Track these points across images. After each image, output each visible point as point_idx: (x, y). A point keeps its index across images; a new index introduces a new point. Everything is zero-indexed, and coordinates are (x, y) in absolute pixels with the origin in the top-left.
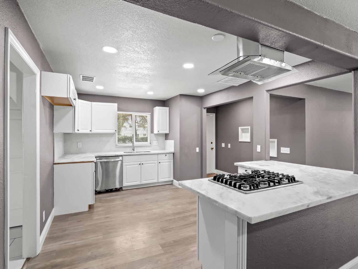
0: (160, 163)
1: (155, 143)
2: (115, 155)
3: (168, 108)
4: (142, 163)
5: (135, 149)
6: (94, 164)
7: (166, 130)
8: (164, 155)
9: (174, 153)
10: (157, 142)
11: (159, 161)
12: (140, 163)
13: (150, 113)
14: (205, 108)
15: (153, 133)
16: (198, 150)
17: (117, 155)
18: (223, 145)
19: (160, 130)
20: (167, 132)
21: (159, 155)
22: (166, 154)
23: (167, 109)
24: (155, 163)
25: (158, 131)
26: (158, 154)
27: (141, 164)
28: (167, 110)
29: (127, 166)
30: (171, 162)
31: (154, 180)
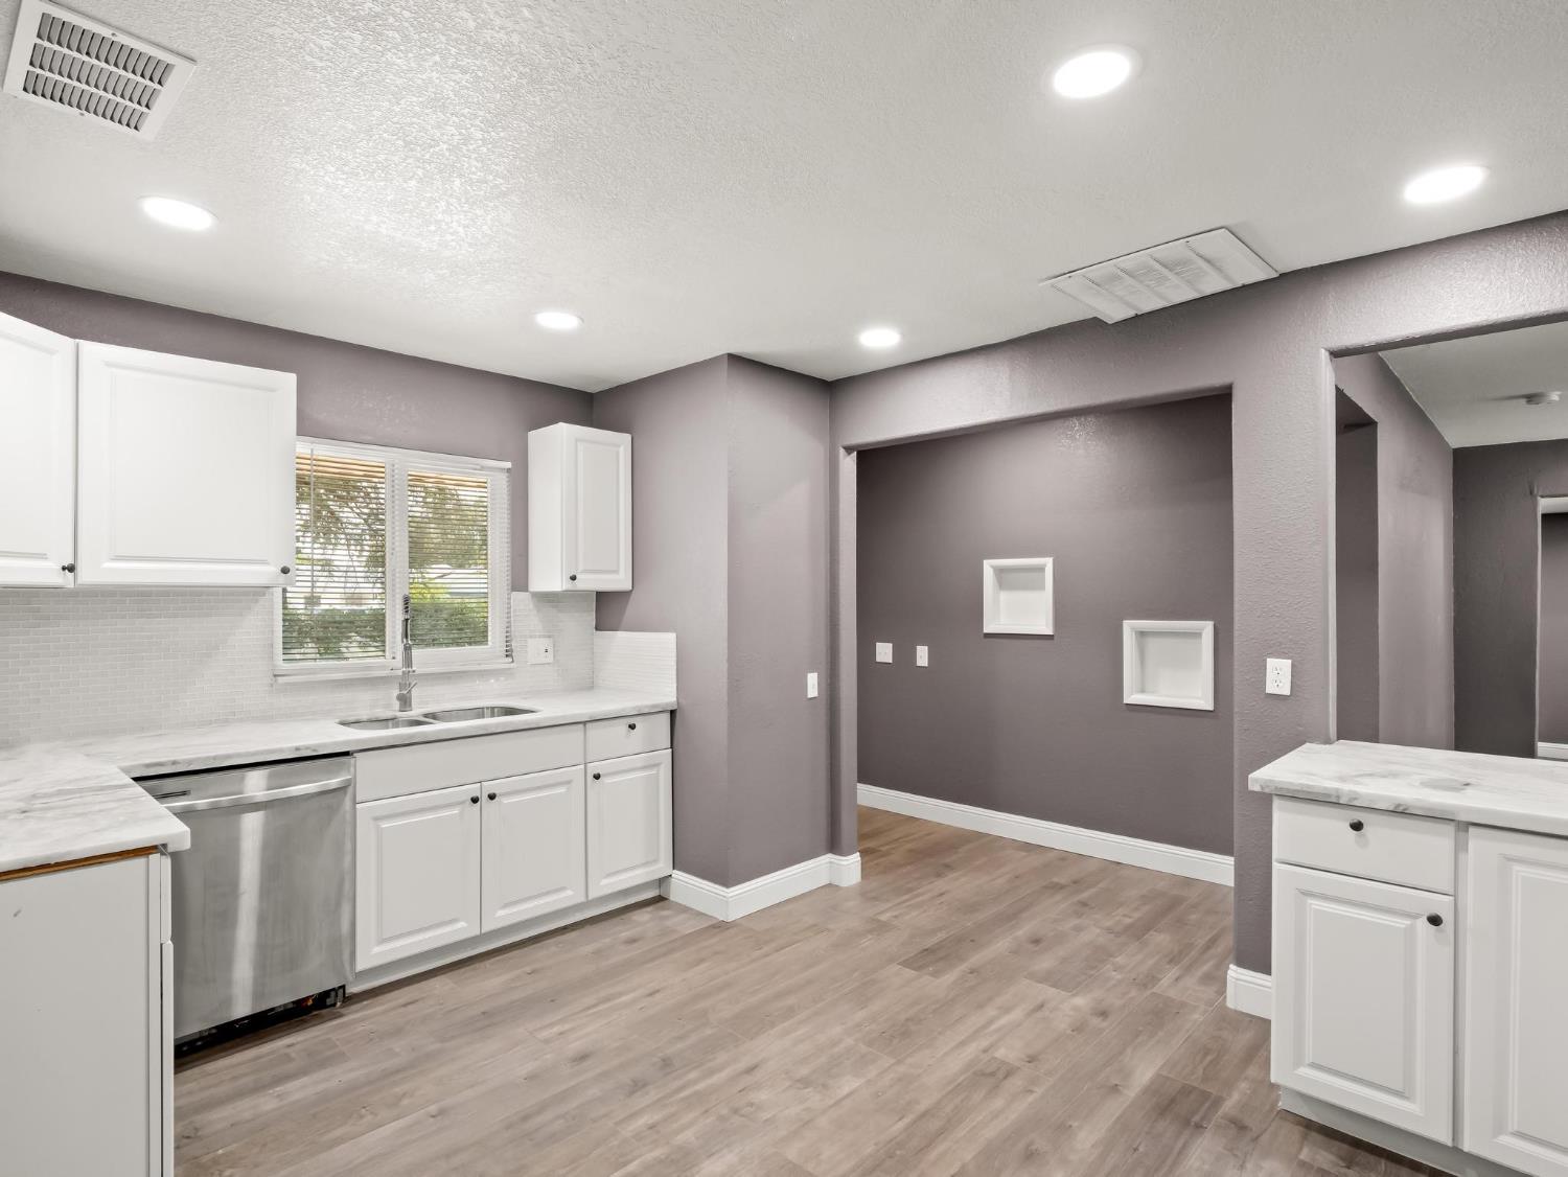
0: (597, 777)
1: (535, 649)
2: (297, 749)
3: (628, 437)
4: (489, 787)
5: (416, 694)
6: (167, 862)
7: (616, 572)
8: (621, 727)
9: (673, 713)
10: (545, 643)
11: (593, 768)
12: (473, 789)
13: (508, 465)
14: (849, 450)
15: (527, 590)
16: (813, 685)
17: (307, 748)
18: (884, 652)
19: (581, 568)
20: (620, 581)
21: (594, 731)
22: (631, 721)
23: (618, 444)
24: (569, 782)
25: (573, 578)
26: (585, 723)
27: (485, 798)
28: (622, 449)
29: (385, 825)
30: (657, 765)
31: (563, 889)
